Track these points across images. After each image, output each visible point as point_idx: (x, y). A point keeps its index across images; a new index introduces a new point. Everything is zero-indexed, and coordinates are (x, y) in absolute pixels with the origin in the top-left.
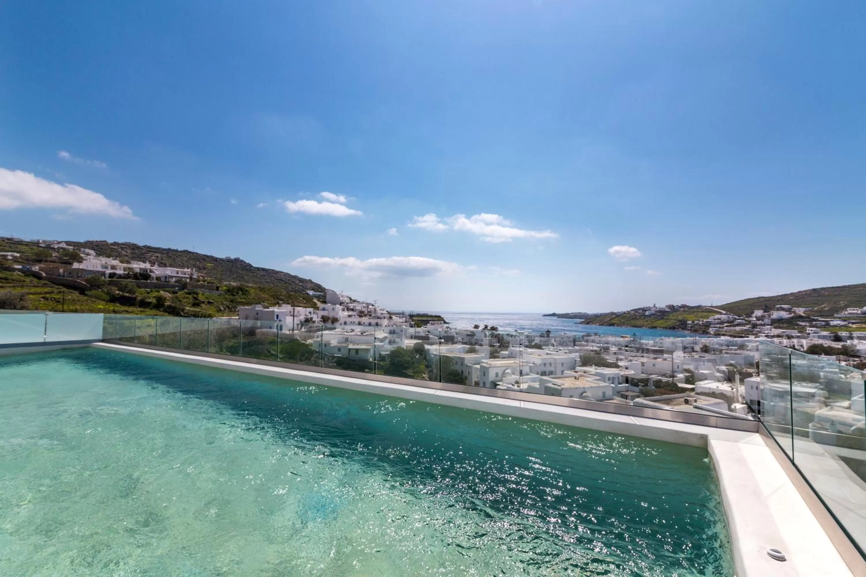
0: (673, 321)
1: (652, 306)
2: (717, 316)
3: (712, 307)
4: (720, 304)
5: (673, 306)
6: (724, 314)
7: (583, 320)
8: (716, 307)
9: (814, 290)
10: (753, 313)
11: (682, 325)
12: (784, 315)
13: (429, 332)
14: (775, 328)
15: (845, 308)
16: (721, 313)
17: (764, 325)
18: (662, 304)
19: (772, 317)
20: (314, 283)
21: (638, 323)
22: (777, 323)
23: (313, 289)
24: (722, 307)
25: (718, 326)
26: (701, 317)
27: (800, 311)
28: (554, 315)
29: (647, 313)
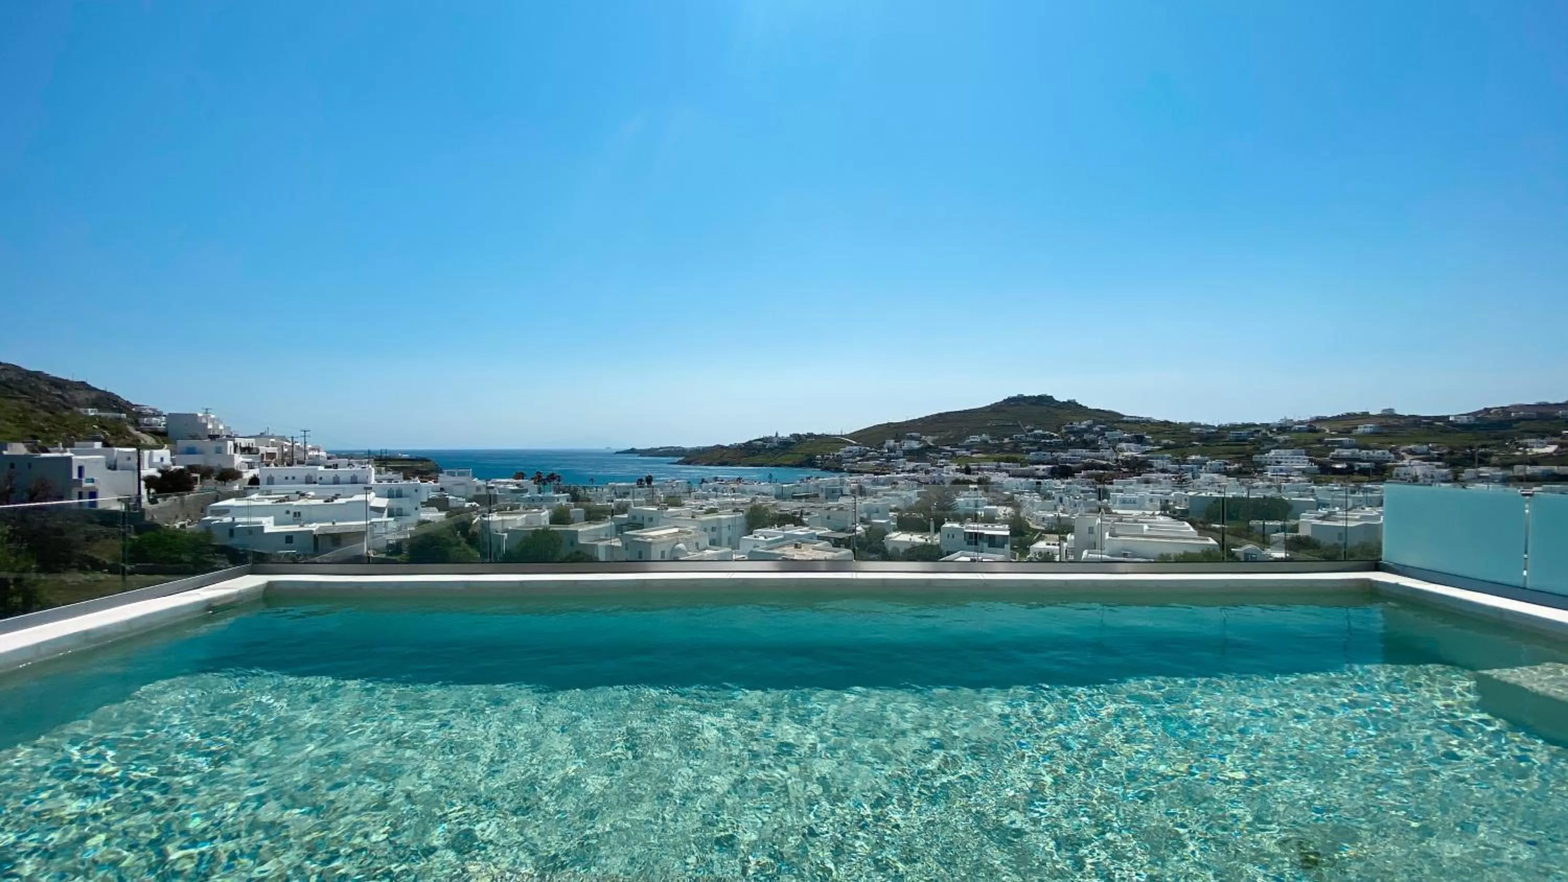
0: (800, 456)
1: (774, 435)
2: (848, 448)
3: (842, 436)
4: (848, 433)
5: (798, 435)
6: (855, 445)
7: (681, 458)
8: (845, 436)
9: (940, 415)
10: (884, 443)
11: (809, 463)
12: (915, 445)
13: (442, 489)
14: (909, 461)
15: (968, 434)
16: (852, 445)
17: (898, 458)
18: (785, 434)
19: (903, 448)
20: (95, 389)
21: (759, 459)
22: (911, 455)
23: (94, 405)
24: (853, 436)
25: (850, 460)
26: (831, 450)
27: (929, 440)
28: (633, 451)
29: (768, 445)
